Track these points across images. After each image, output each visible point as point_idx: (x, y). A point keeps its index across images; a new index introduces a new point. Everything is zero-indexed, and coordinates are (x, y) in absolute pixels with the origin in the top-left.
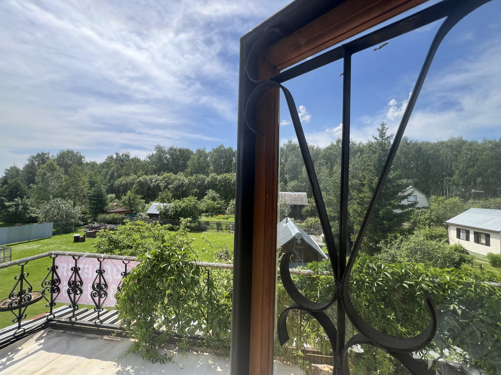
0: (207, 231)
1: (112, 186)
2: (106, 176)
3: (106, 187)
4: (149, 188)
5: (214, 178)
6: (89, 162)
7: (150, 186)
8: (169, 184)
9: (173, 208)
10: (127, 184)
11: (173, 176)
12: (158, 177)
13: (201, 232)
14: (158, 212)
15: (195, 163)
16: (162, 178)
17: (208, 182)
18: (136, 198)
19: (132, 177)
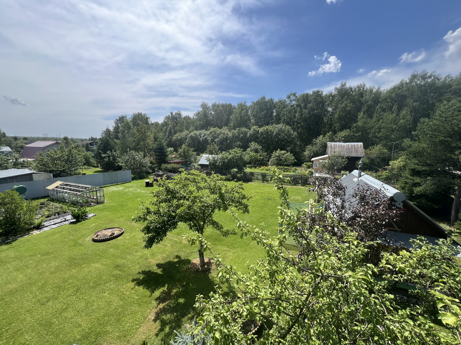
0: (252, 182)
1: (170, 141)
2: (165, 133)
3: (166, 142)
4: (199, 142)
5: (255, 130)
6: (153, 122)
7: (200, 140)
8: (215, 138)
9: (220, 159)
10: (181, 139)
11: (218, 131)
12: (206, 132)
13: (247, 183)
14: (207, 163)
15: (238, 117)
16: (209, 133)
17: (250, 135)
18: (189, 151)
19: (185, 132)
